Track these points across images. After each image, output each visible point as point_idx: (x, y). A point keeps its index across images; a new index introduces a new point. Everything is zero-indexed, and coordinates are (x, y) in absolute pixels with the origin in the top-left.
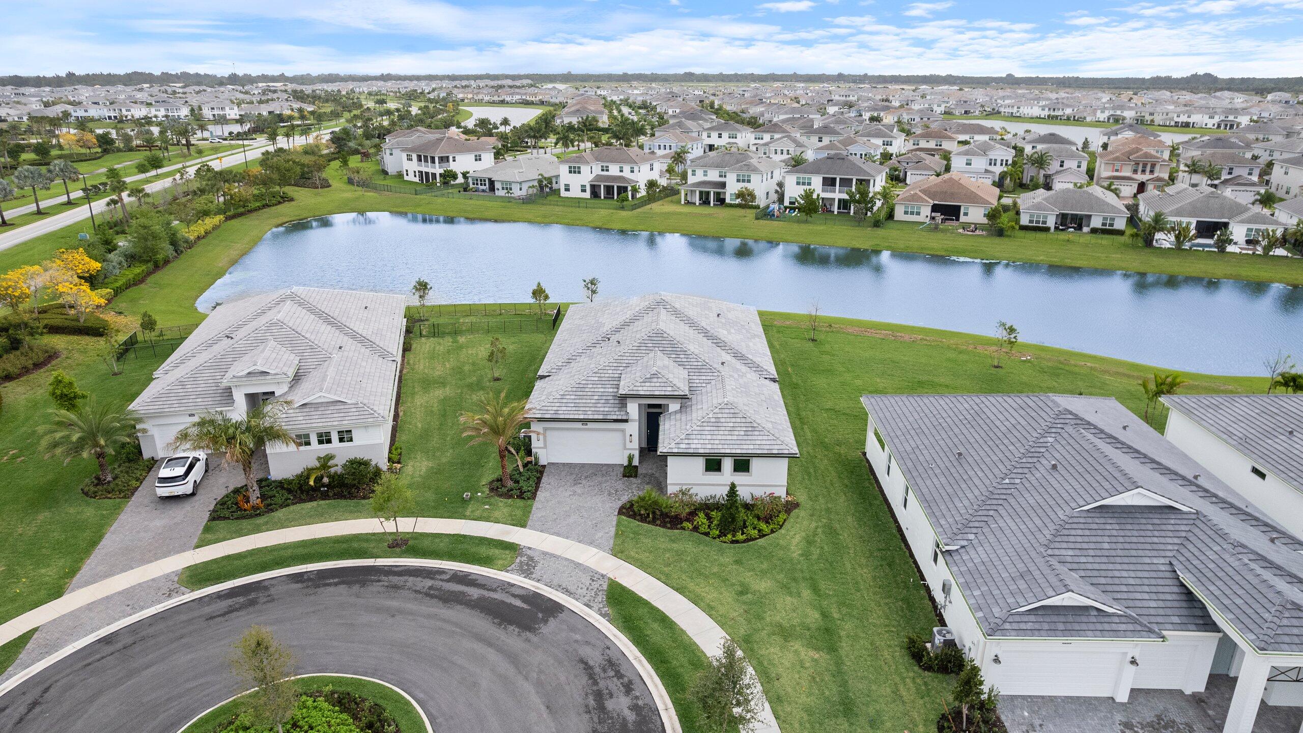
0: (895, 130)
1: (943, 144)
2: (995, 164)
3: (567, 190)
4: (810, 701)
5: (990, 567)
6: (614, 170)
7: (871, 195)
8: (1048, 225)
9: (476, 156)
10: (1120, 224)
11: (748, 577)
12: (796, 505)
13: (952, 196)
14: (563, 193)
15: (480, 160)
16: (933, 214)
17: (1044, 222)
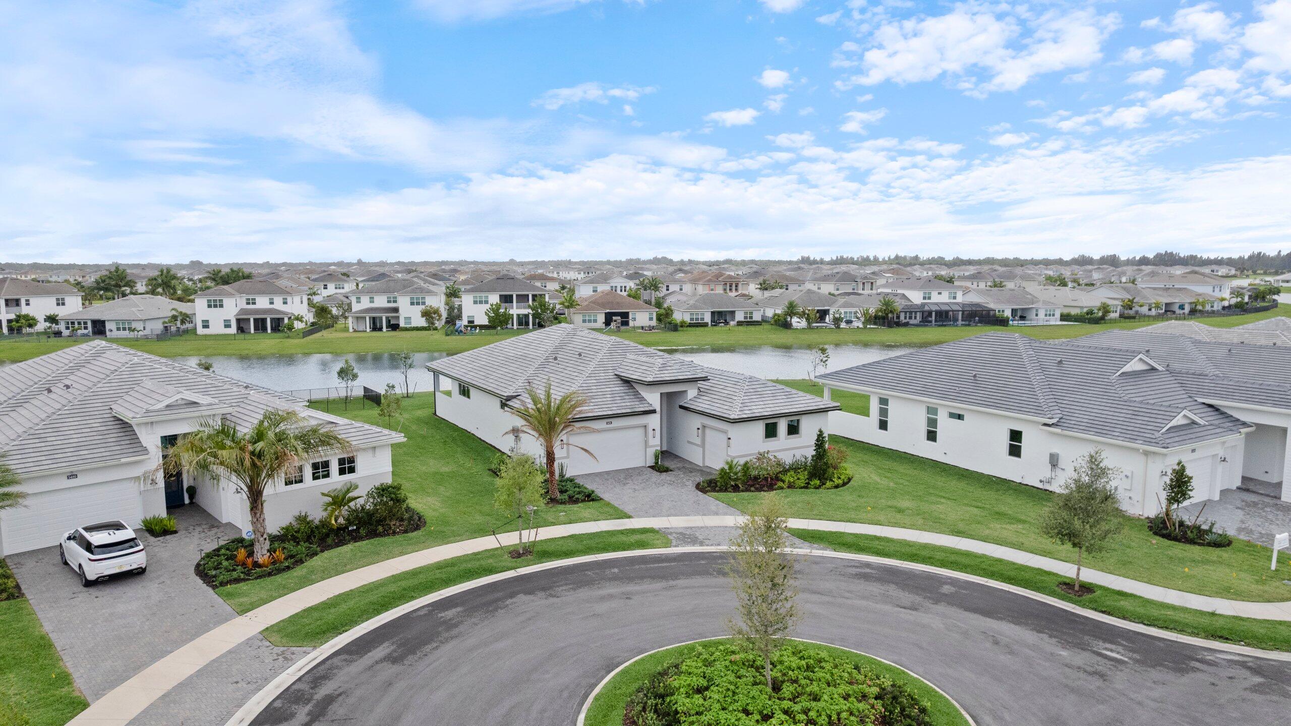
3: (206, 326)
6: (262, 303)
8: (705, 321)
9: (58, 299)
10: (757, 316)
14: (200, 331)
15: (63, 304)
17: (702, 319)
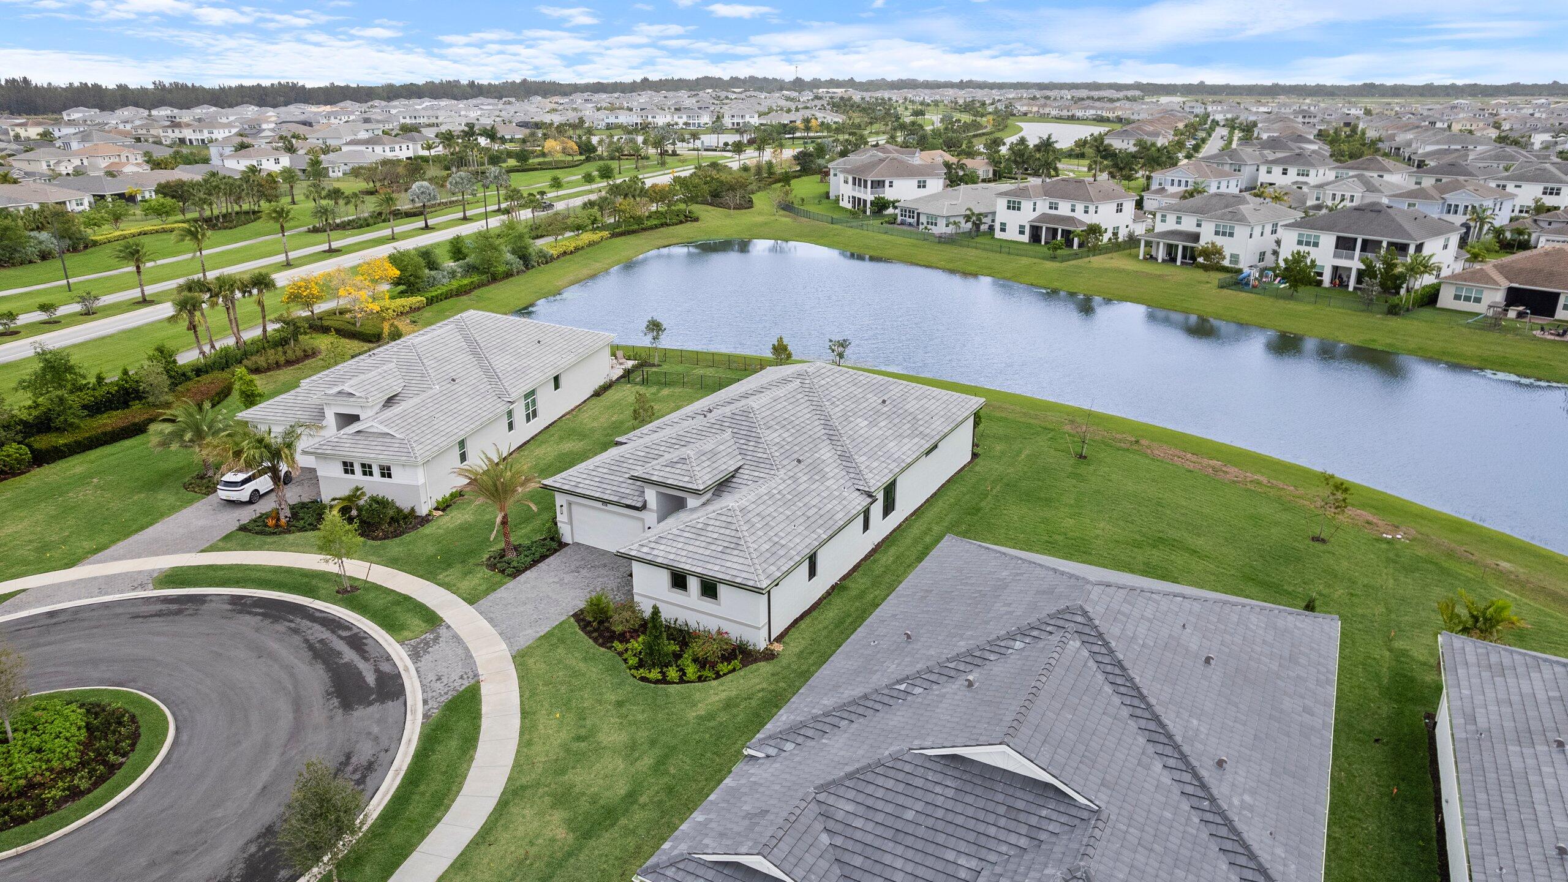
3: (1003, 230)
6: (1064, 209)
9: (919, 182)
13: (1555, 277)
14: (998, 235)
15: (924, 187)
16: (1505, 304)
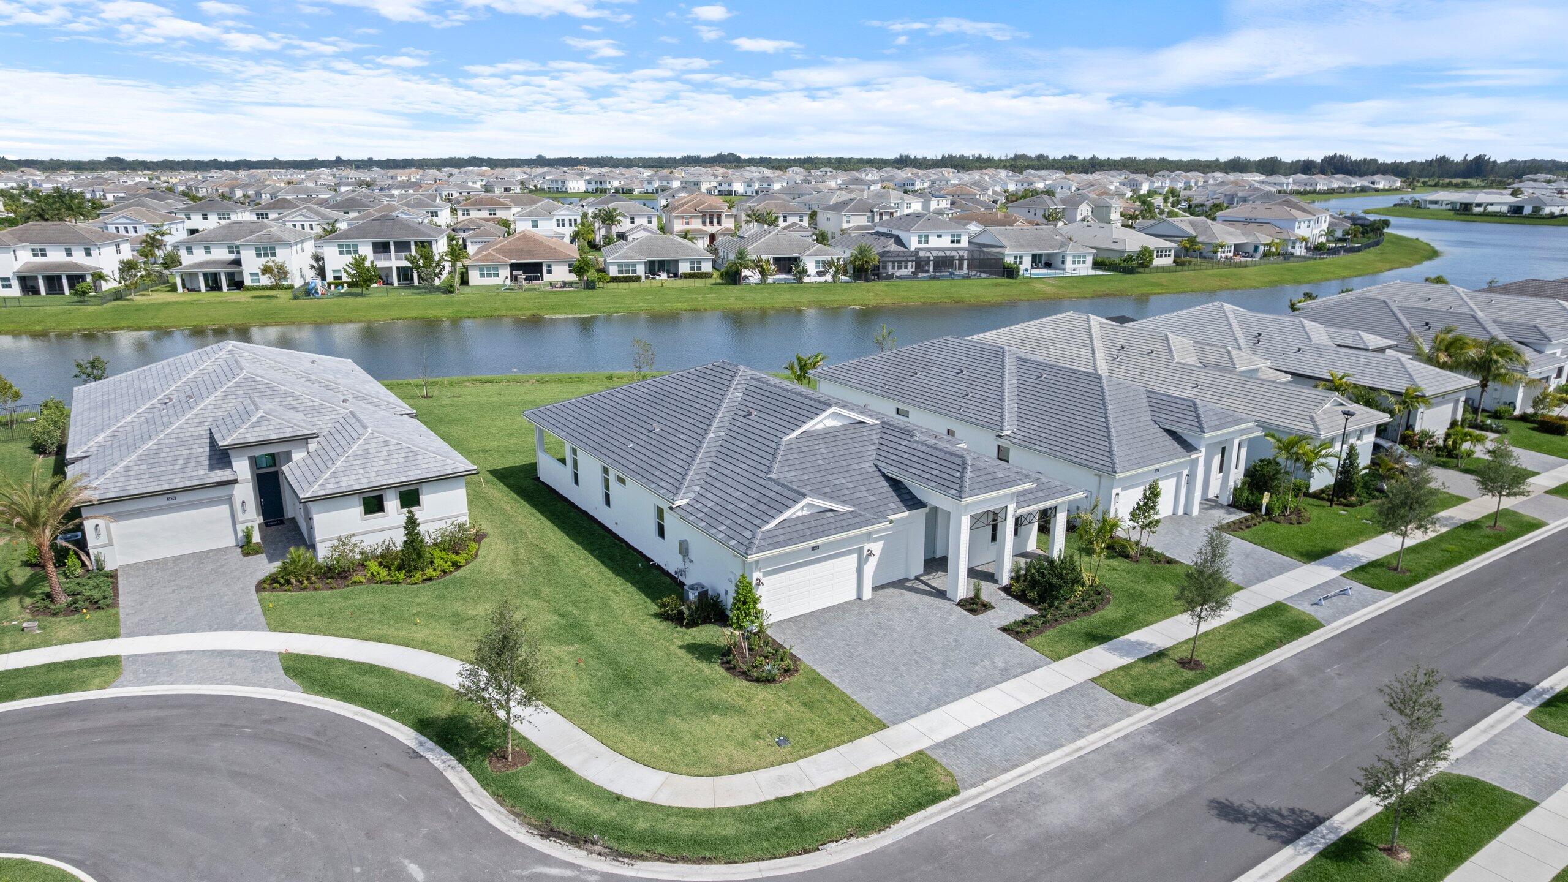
0: (438, 200)
1: (498, 212)
2: (563, 225)
4: (586, 686)
5: (724, 504)
6: (56, 256)
7: (437, 258)
8: (638, 273)
10: (707, 267)
11: (458, 607)
12: (484, 535)
13: (530, 252)
16: (515, 273)
17: (635, 271)
